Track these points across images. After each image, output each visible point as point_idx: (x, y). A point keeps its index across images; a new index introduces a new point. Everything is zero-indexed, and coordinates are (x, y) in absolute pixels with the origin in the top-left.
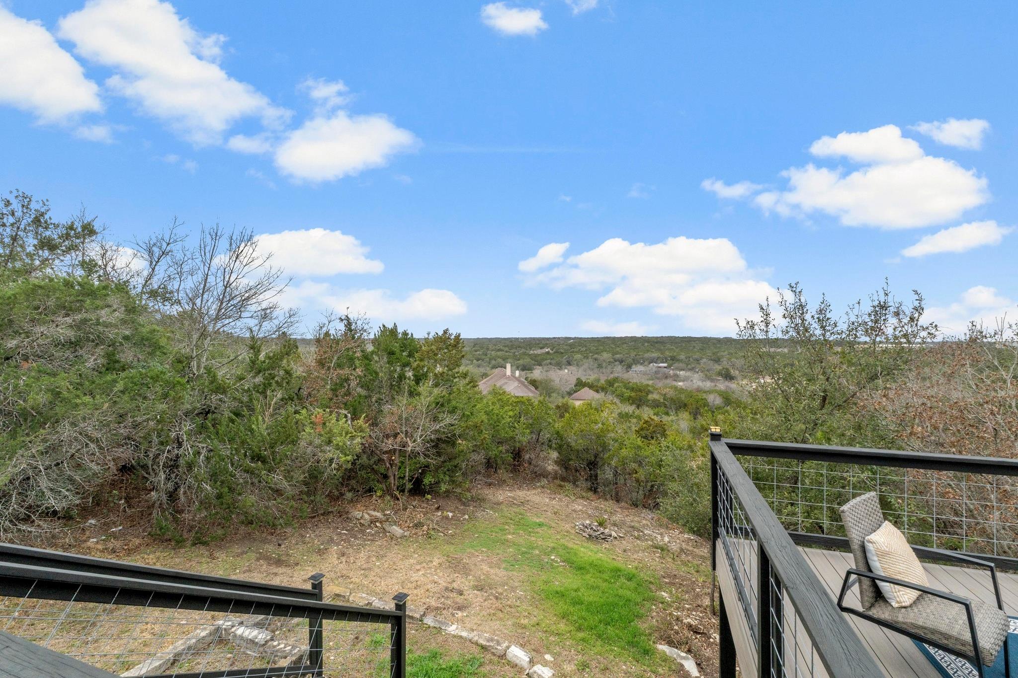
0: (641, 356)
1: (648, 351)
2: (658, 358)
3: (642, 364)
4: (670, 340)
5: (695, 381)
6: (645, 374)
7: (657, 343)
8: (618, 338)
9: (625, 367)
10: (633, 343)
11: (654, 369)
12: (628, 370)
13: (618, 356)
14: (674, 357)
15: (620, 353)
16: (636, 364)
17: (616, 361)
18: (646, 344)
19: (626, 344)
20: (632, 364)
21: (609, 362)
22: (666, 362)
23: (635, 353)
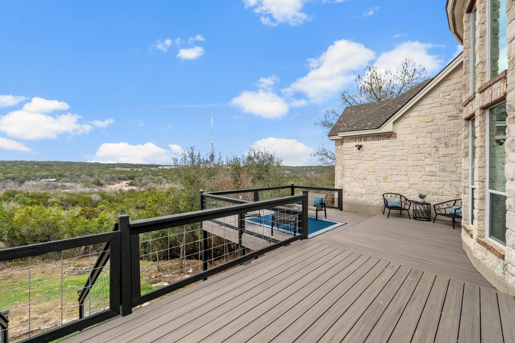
0: (33, 175)
1: (38, 171)
2: (48, 175)
3: (33, 180)
4: (56, 163)
5: (78, 188)
6: (38, 186)
7: (45, 165)
8: (7, 162)
9: (18, 182)
10: (24, 165)
11: (45, 183)
12: (22, 184)
14: (62, 174)
15: (12, 173)
16: (28, 180)
17: (7, 179)
18: (36, 166)
19: (16, 165)
20: (25, 181)
22: (55, 178)
23: (27, 173)
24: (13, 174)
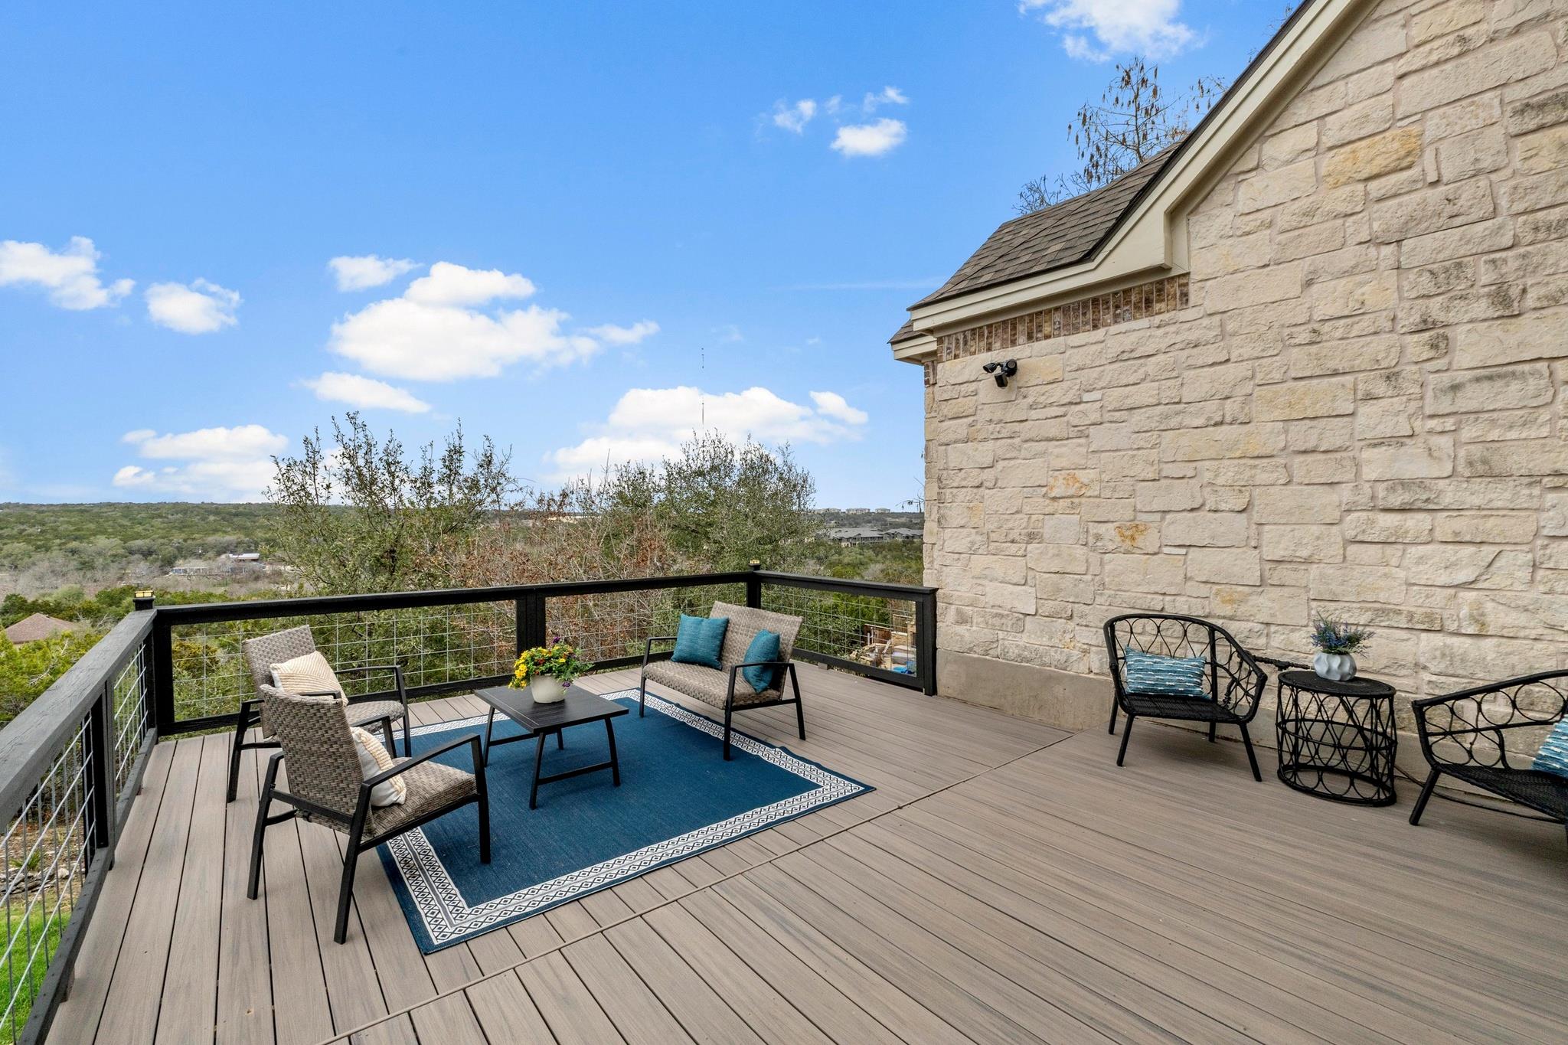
0: (199, 541)
1: (215, 531)
2: (239, 543)
3: (200, 556)
4: (266, 510)
6: (207, 574)
7: (236, 515)
8: (139, 505)
9: (159, 563)
10: (180, 515)
11: (230, 565)
12: (168, 569)
13: (139, 543)
14: (275, 541)
15: (145, 537)
16: (185, 558)
17: (132, 553)
18: (212, 518)
19: (160, 516)
20: (176, 558)
21: (115, 556)
22: (256, 551)
23: (183, 536)
24: (147, 541)
